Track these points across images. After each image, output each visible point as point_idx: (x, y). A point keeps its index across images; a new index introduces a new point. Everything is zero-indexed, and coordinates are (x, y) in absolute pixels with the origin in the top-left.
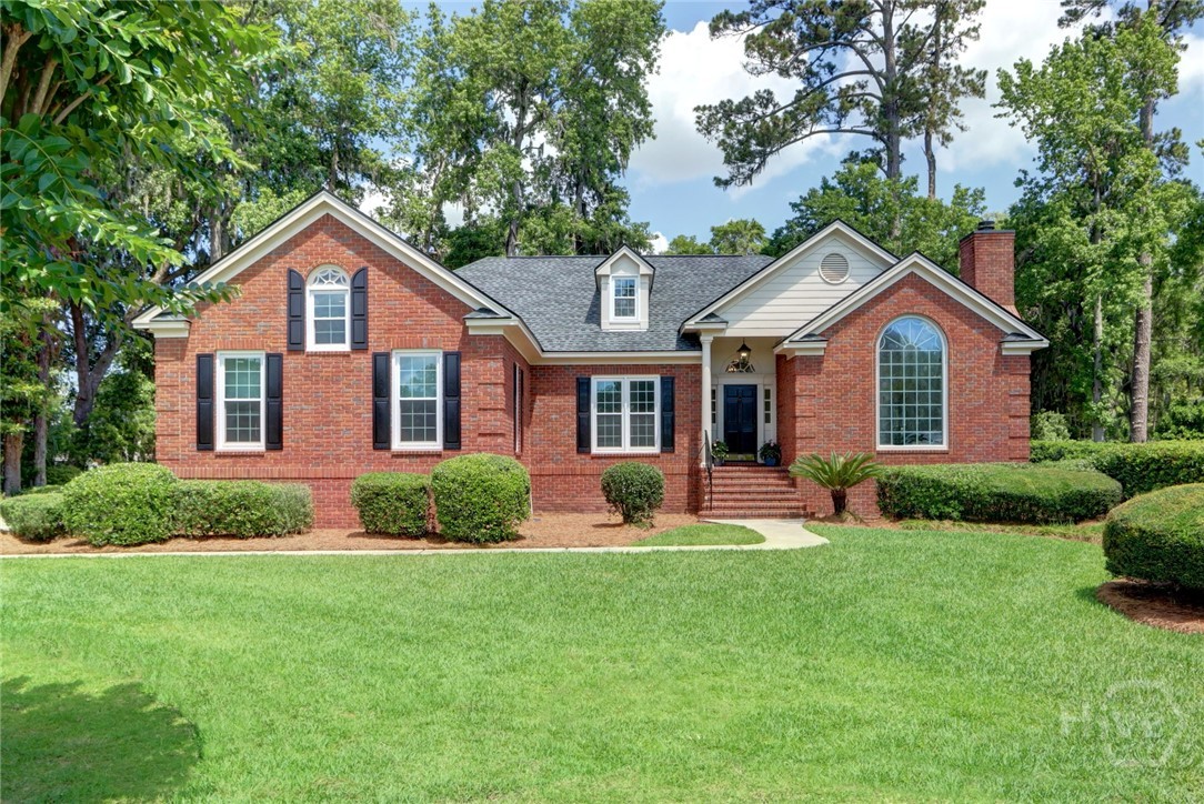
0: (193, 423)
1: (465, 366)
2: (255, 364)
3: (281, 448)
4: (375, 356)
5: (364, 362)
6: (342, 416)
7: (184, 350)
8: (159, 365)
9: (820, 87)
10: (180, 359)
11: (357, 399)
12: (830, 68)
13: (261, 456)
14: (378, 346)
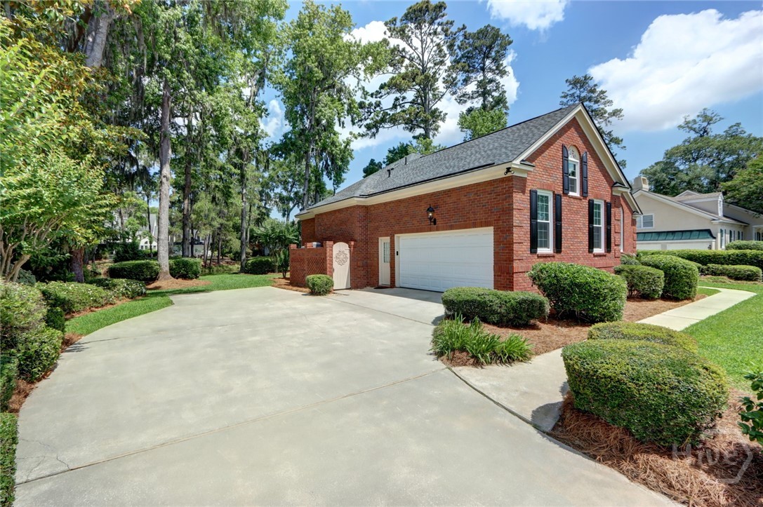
0: (528, 236)
1: (612, 210)
2: (547, 199)
3: (560, 252)
4: (590, 201)
6: (579, 234)
7: (525, 186)
8: (514, 195)
9: (400, 105)
10: (524, 192)
11: (584, 224)
12: (404, 98)
13: (554, 256)
14: (590, 196)
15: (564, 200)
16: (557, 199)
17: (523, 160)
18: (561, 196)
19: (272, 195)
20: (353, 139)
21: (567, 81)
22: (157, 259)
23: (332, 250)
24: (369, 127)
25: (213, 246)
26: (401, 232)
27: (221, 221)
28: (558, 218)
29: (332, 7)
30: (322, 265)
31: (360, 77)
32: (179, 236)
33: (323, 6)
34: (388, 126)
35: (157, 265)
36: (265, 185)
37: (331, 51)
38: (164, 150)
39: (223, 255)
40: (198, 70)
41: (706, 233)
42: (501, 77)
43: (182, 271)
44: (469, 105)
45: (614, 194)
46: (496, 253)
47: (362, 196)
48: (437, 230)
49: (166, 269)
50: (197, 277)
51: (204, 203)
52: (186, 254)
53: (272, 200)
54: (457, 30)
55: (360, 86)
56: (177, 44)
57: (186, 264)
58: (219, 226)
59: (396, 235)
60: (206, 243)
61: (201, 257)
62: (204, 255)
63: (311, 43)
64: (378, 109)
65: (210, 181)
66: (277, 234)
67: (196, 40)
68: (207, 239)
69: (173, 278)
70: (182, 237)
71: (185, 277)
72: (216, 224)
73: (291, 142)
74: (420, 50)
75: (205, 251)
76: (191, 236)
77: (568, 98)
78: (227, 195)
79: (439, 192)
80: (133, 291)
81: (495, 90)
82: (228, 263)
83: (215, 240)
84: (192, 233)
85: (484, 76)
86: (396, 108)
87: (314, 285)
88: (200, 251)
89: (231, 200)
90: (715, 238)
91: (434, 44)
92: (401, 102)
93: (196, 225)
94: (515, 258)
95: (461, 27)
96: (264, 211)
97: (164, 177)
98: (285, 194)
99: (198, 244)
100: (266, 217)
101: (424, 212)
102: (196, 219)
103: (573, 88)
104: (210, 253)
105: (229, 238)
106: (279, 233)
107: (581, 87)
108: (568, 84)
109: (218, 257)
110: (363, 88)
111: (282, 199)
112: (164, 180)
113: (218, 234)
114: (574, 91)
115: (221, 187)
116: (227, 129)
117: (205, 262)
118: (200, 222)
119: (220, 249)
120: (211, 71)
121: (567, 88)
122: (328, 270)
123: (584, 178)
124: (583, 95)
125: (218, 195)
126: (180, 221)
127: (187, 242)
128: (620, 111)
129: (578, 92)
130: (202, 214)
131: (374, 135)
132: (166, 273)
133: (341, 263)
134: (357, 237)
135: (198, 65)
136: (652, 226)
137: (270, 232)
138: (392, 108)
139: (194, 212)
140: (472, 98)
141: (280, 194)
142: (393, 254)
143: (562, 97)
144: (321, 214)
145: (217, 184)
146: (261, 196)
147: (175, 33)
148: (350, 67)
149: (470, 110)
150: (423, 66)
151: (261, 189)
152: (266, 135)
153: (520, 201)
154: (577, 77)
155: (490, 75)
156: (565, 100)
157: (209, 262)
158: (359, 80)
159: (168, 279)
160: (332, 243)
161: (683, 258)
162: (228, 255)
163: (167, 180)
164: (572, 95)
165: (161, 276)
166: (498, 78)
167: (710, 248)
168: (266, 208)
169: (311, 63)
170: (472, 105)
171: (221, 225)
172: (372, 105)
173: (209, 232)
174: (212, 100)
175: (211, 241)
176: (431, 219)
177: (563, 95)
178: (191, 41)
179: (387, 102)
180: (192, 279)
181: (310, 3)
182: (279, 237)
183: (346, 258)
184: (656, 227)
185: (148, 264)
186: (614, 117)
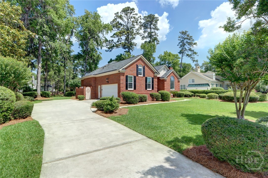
0: (125, 86)
1: (154, 79)
2: (132, 77)
3: (136, 90)
4: (146, 77)
5: (144, 78)
6: (142, 85)
7: (124, 75)
8: (121, 77)
9: (120, 41)
10: (124, 76)
11: (144, 83)
12: (121, 39)
13: (133, 91)
14: (146, 76)
15: (137, 77)
16: (135, 77)
17: (123, 69)
18: (136, 76)
19: (78, 69)
20: (100, 54)
21: (180, 32)
22: (37, 92)
23: (85, 89)
24: (109, 48)
25: (56, 88)
26: (103, 84)
27: (58, 79)
28: (135, 81)
29: (94, 12)
30: (83, 93)
31: (104, 34)
32: (43, 84)
33: (91, 12)
34: (115, 48)
35: (37, 93)
36: (75, 66)
37: (93, 27)
38: (39, 59)
39: (59, 91)
40: (50, 35)
41: (207, 85)
42: (157, 30)
43: (45, 95)
44: (145, 40)
45: (155, 75)
46: (118, 90)
47: (94, 75)
48: (109, 84)
49: (40, 94)
50: (49, 97)
51: (52, 73)
52: (46, 90)
53: (78, 71)
54: (138, 17)
55: (104, 37)
56: (44, 29)
57: (45, 93)
58: (58, 81)
59: (102, 85)
60: (53, 87)
61: (51, 92)
62: (52, 91)
63: (86, 25)
64: (112, 42)
65: (53, 67)
66: (75, 84)
67: (49, 27)
68: (53, 85)
69: (41, 97)
70: (44, 84)
71: (45, 97)
72: (57, 80)
73: (80, 55)
74: (127, 22)
75: (52, 89)
76: (47, 84)
77: (181, 38)
78: (59, 71)
79: (109, 75)
80: (31, 99)
81: (155, 35)
82: (61, 94)
83: (56, 86)
84: (48, 83)
85: (151, 31)
86: (119, 42)
87: (79, 98)
88: (51, 90)
89: (61, 73)
90: (209, 86)
91: (131, 21)
92: (120, 40)
93: (49, 80)
94: (121, 91)
95: (139, 16)
96: (75, 75)
97: (39, 67)
98: (83, 69)
99: (50, 87)
100: (76, 77)
101: (106, 79)
102: (49, 78)
103: (182, 34)
104: (54, 90)
105: (61, 85)
106: (76, 84)
107: (185, 34)
108: (180, 33)
109: (57, 92)
110: (105, 37)
111: (82, 71)
112: (39, 68)
113: (57, 83)
114: (182, 35)
115: (57, 69)
116: (59, 53)
117: (53, 94)
118: (51, 79)
119: (58, 89)
120: (54, 35)
121: (180, 35)
122: (84, 94)
123: (144, 72)
124: (185, 37)
125: (57, 71)
126: (44, 78)
127: (46, 86)
128: (196, 43)
129: (184, 36)
130: (51, 76)
131: (111, 51)
132: (39, 96)
133: (88, 92)
134: (93, 85)
135: (50, 34)
136: (194, 82)
137: (73, 83)
138: (117, 42)
139: (49, 75)
140: (146, 38)
141: (81, 69)
142: (101, 90)
143: (178, 38)
144: (85, 79)
145: (56, 68)
146: (74, 69)
147: (43, 25)
148: (100, 31)
149: (145, 42)
150: (128, 28)
151: (74, 67)
152: (74, 51)
153: (123, 78)
154: (183, 31)
155: (153, 30)
156: (180, 39)
157: (54, 93)
158: (103, 35)
159: (40, 97)
160: (85, 87)
161: (190, 92)
162: (61, 91)
163: (40, 68)
164: (182, 37)
165: (38, 96)
166: (156, 31)
167: (208, 89)
168: (76, 74)
169: (86, 31)
170: (146, 41)
171: (59, 80)
172: (110, 41)
173: (54, 83)
174: (54, 45)
175: (55, 86)
176: (107, 81)
177: (179, 37)
178: (48, 28)
179: (116, 40)
180: (47, 98)
181: (87, 11)
182: (76, 85)
183: (90, 91)
184: (195, 83)
185: (34, 93)
186: (195, 45)
